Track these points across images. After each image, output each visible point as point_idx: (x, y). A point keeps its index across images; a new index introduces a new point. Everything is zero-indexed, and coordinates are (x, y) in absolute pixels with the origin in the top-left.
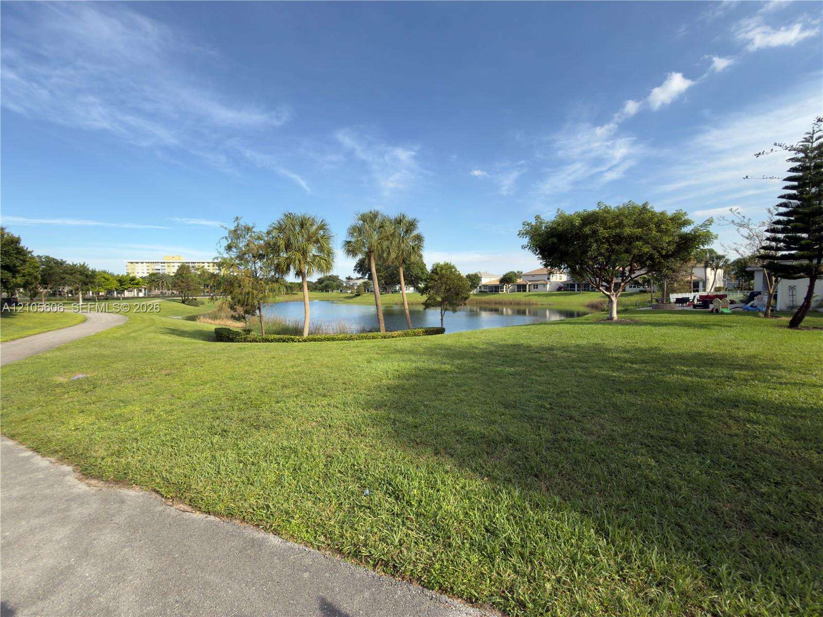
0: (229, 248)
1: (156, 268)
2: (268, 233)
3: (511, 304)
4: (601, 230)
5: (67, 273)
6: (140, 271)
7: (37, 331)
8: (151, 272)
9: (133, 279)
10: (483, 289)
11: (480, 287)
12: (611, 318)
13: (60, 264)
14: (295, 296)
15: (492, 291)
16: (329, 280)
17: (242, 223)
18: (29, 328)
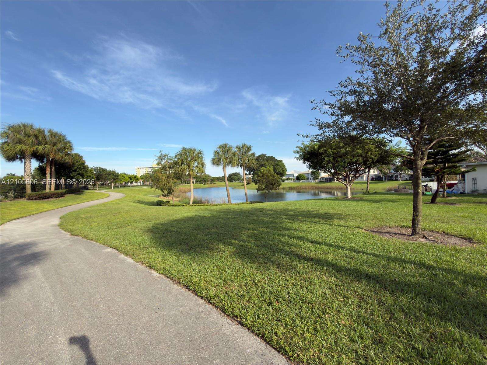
0: (158, 164)
1: (149, 170)
2: (176, 157)
3: (339, 189)
4: (329, 150)
5: (107, 175)
6: (142, 172)
7: (88, 200)
8: (147, 172)
9: (135, 177)
10: (322, 180)
11: (320, 179)
12: (347, 197)
13: (105, 170)
14: (215, 185)
15: (327, 181)
16: (234, 175)
17: (163, 153)
18: (86, 199)
